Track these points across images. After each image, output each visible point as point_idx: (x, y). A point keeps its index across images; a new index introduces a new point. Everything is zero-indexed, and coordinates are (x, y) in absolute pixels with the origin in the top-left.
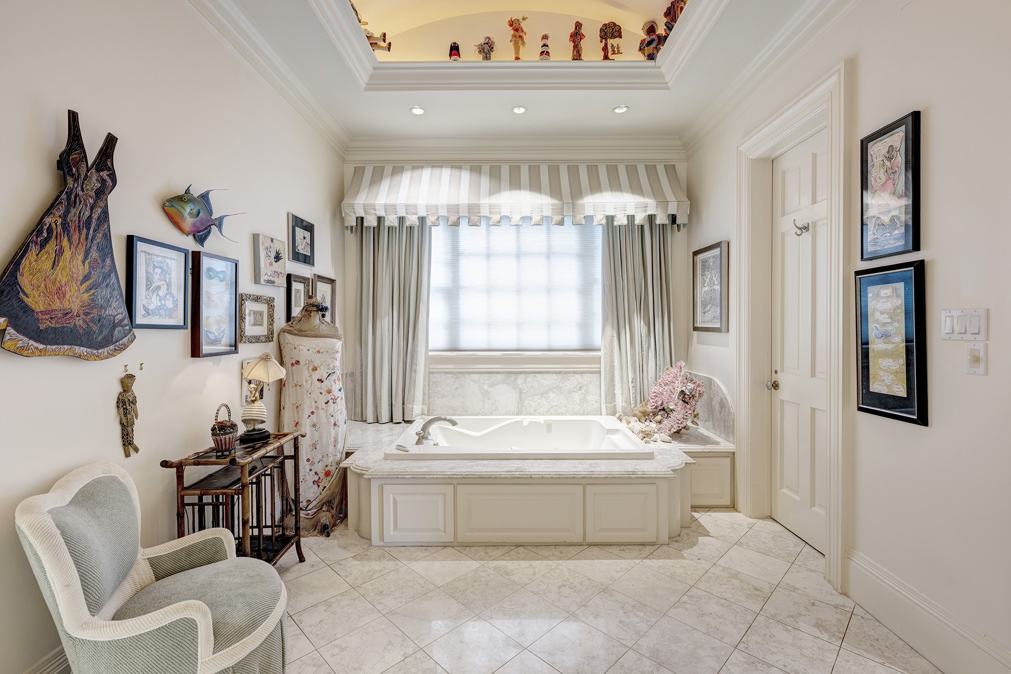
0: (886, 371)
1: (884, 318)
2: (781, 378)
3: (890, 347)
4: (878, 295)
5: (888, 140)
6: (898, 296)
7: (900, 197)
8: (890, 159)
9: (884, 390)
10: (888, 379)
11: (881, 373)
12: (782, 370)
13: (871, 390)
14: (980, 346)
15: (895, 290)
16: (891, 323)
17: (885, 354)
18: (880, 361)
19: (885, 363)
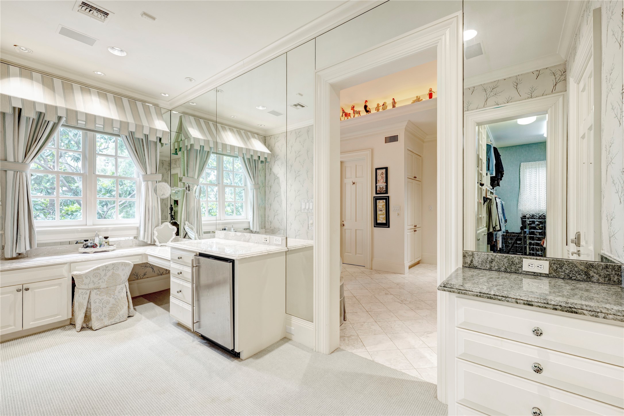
0: (381, 218)
1: (381, 207)
2: (345, 223)
3: (382, 213)
4: (379, 202)
5: (382, 171)
6: (384, 203)
7: (384, 183)
8: (382, 175)
9: (381, 222)
10: (382, 219)
11: (380, 218)
12: (345, 221)
13: (378, 222)
14: (399, 212)
15: (383, 201)
16: (382, 208)
17: (381, 214)
18: (380, 216)
19: (381, 216)
